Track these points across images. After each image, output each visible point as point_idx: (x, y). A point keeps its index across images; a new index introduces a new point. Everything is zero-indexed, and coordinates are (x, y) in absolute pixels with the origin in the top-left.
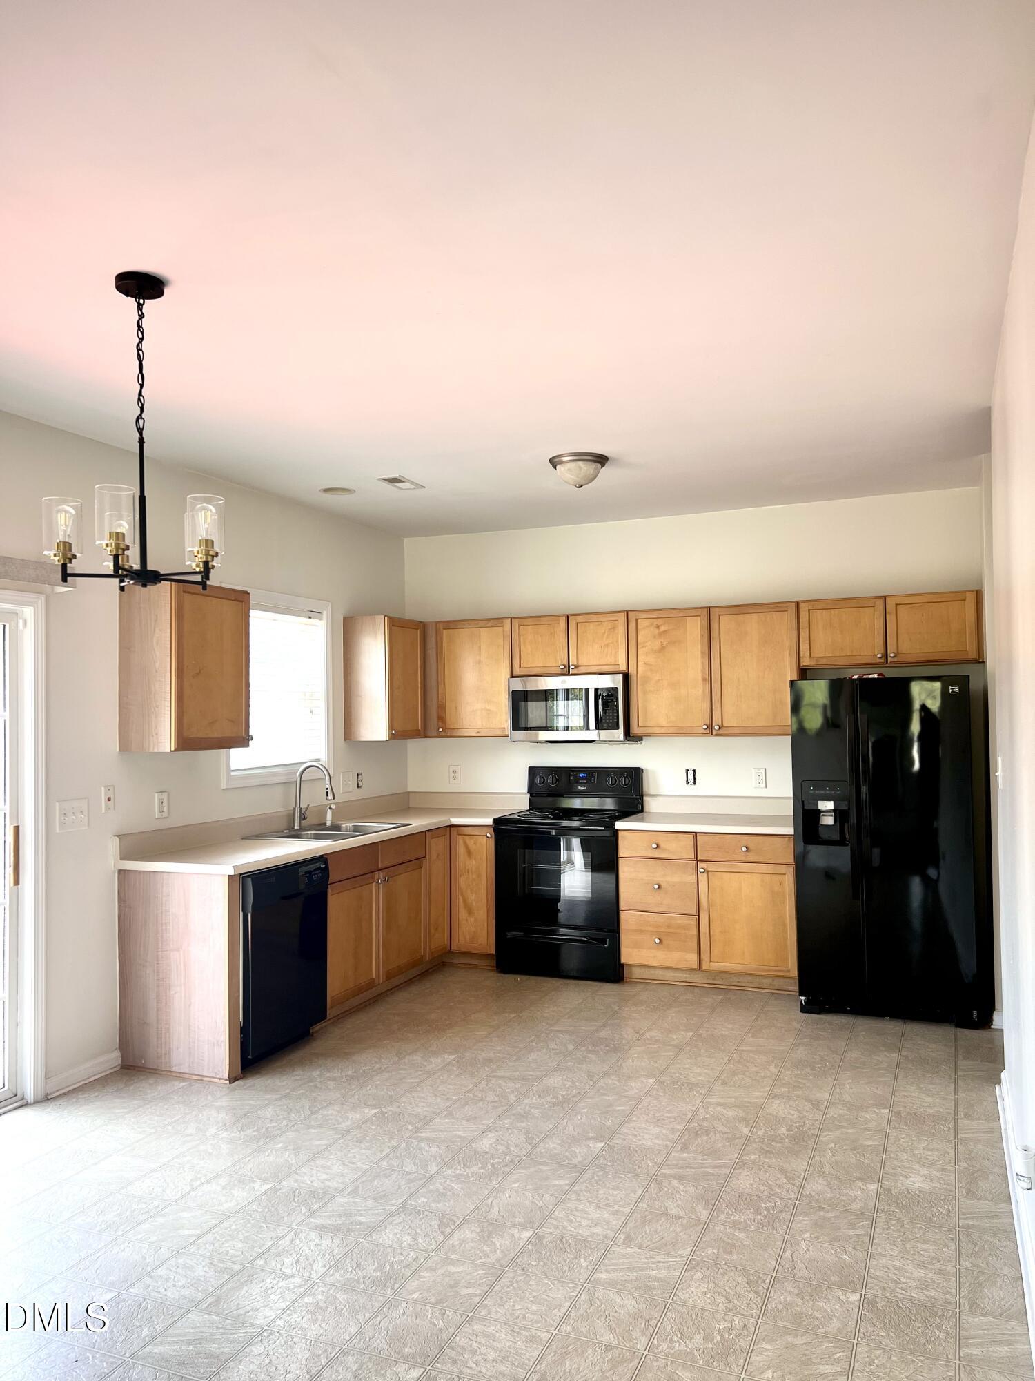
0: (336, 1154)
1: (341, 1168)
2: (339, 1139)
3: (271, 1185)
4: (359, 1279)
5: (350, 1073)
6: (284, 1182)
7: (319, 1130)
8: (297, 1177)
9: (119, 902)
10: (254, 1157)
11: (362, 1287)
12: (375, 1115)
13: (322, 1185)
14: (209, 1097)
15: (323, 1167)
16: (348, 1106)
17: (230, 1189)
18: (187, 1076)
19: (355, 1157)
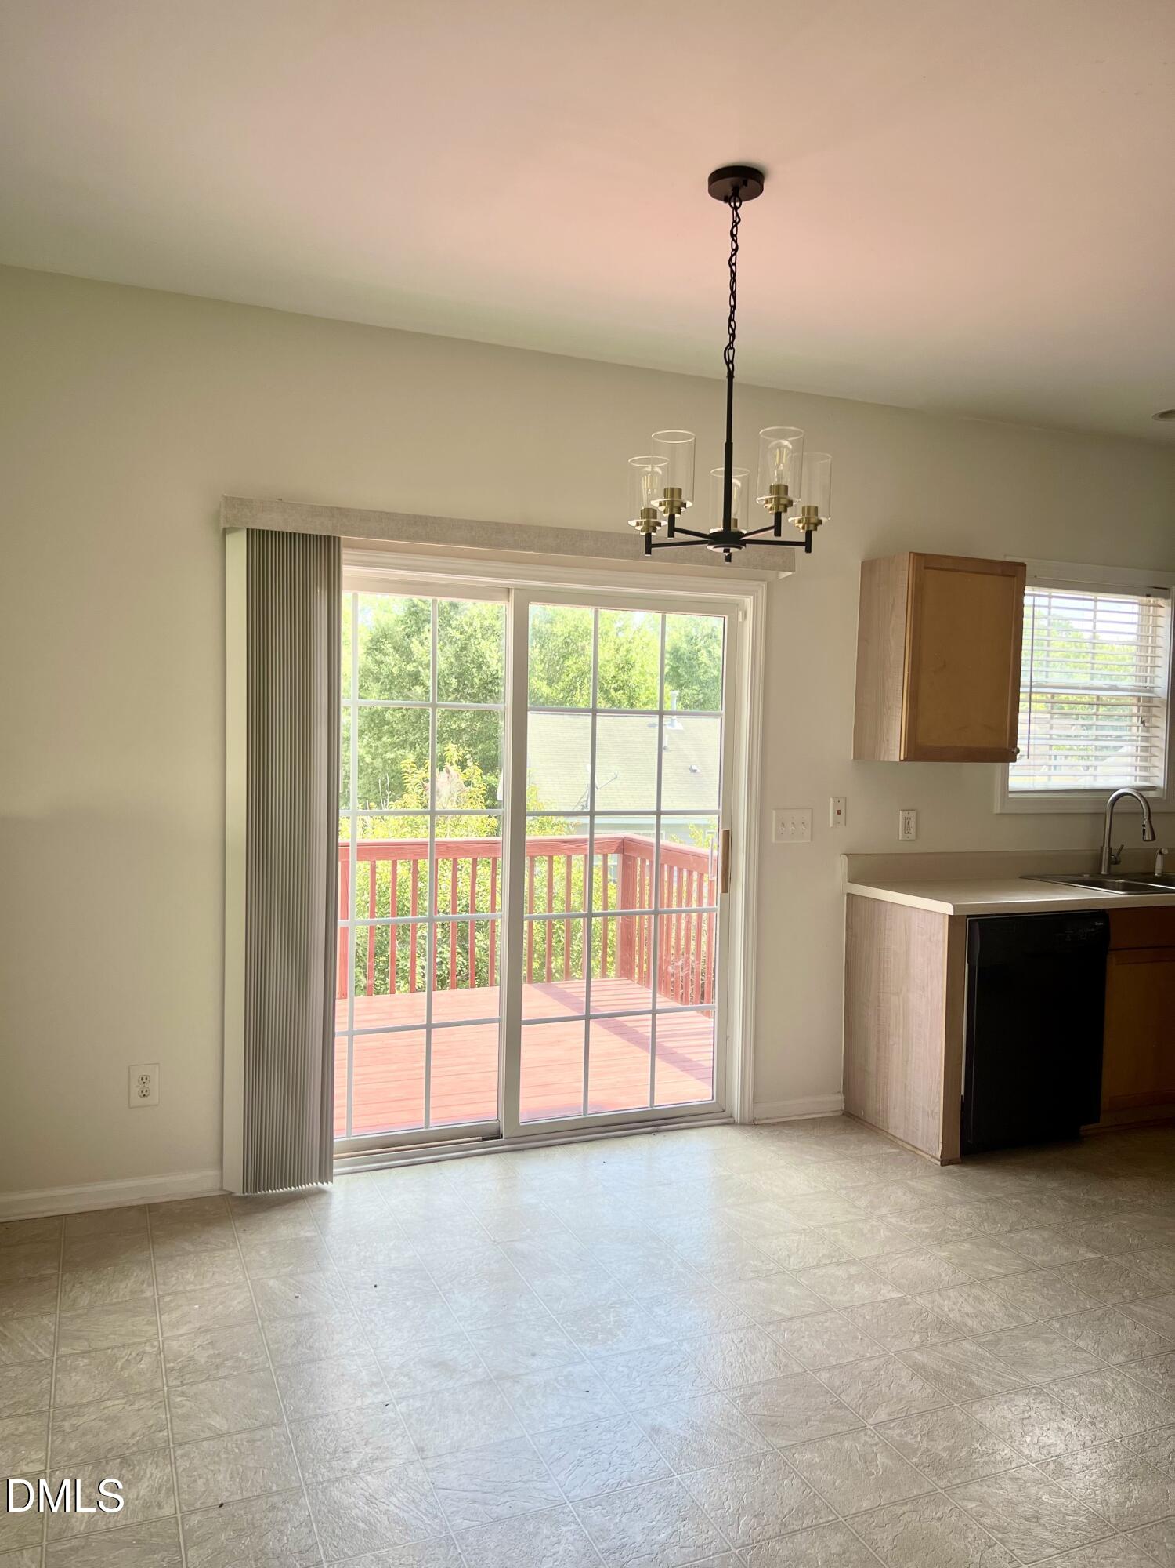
0: (1004, 1289)
1: (997, 1308)
2: (1021, 1272)
3: (900, 1295)
4: (917, 1449)
5: (1096, 1198)
6: (918, 1299)
7: (1004, 1253)
8: (937, 1297)
9: (847, 930)
10: (907, 1256)
11: (914, 1460)
12: (1089, 1261)
13: (959, 1319)
14: (909, 1173)
15: (977, 1298)
16: (1062, 1237)
17: (855, 1282)
18: (901, 1143)
19: (1024, 1302)
